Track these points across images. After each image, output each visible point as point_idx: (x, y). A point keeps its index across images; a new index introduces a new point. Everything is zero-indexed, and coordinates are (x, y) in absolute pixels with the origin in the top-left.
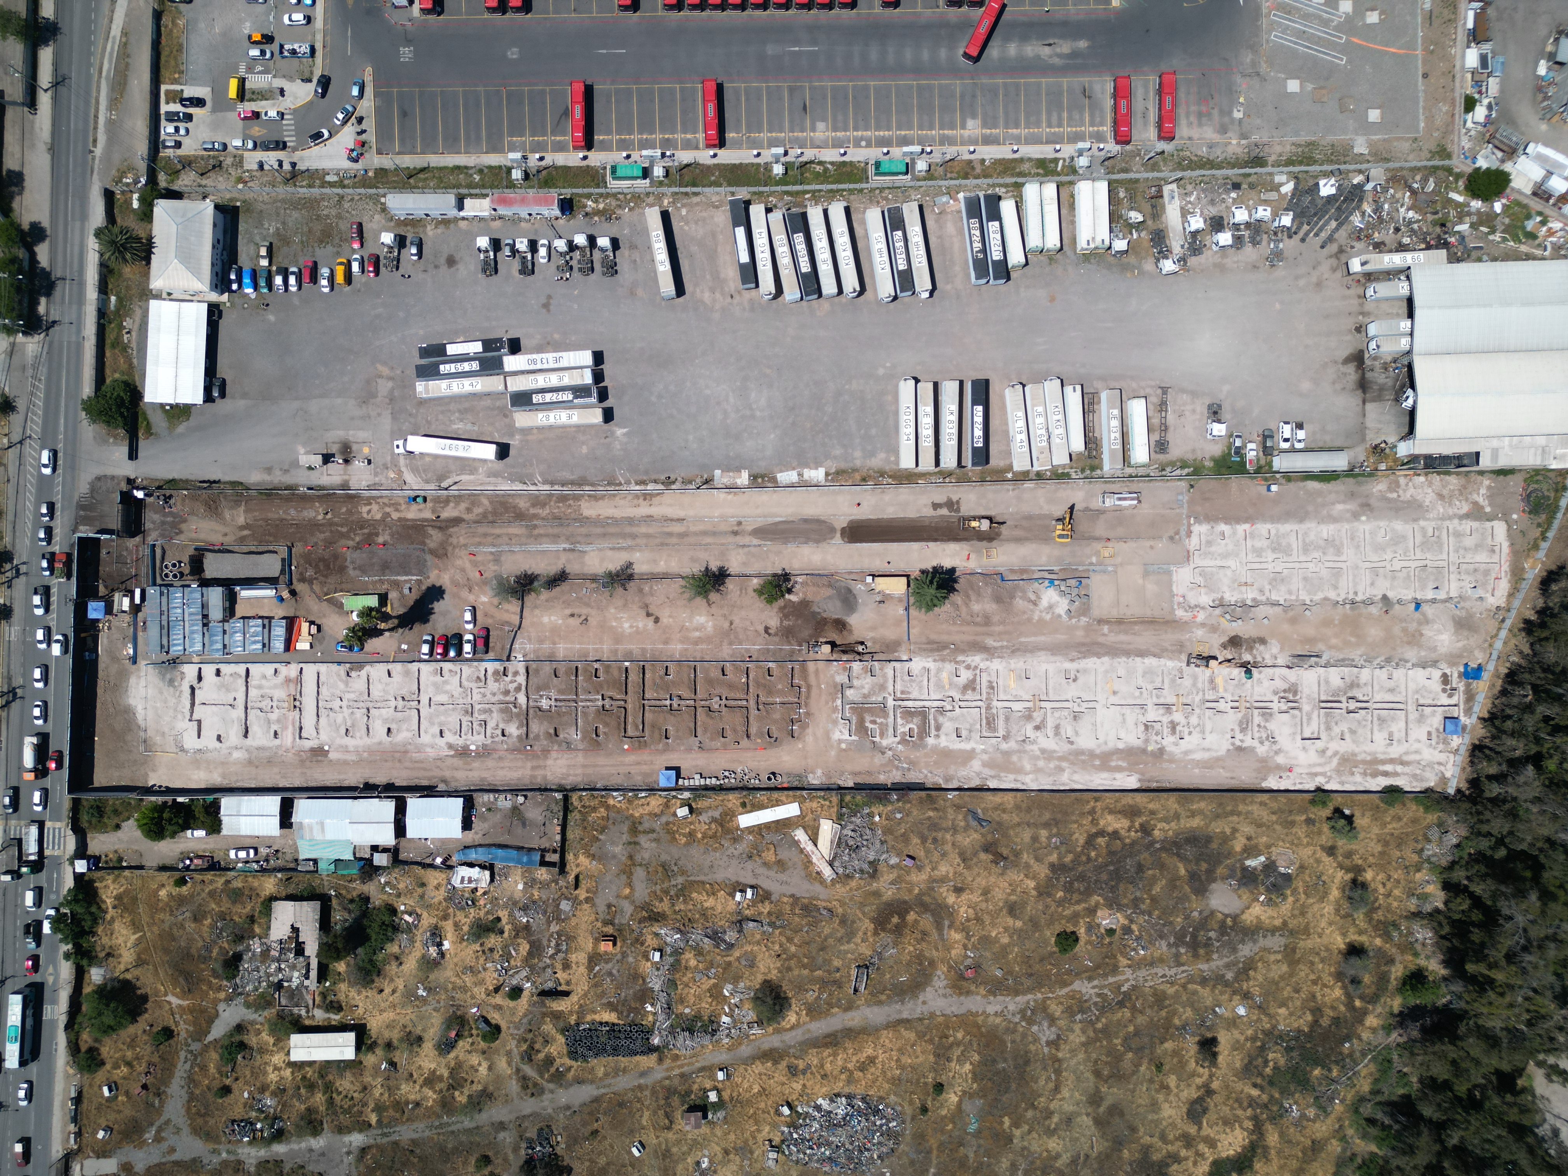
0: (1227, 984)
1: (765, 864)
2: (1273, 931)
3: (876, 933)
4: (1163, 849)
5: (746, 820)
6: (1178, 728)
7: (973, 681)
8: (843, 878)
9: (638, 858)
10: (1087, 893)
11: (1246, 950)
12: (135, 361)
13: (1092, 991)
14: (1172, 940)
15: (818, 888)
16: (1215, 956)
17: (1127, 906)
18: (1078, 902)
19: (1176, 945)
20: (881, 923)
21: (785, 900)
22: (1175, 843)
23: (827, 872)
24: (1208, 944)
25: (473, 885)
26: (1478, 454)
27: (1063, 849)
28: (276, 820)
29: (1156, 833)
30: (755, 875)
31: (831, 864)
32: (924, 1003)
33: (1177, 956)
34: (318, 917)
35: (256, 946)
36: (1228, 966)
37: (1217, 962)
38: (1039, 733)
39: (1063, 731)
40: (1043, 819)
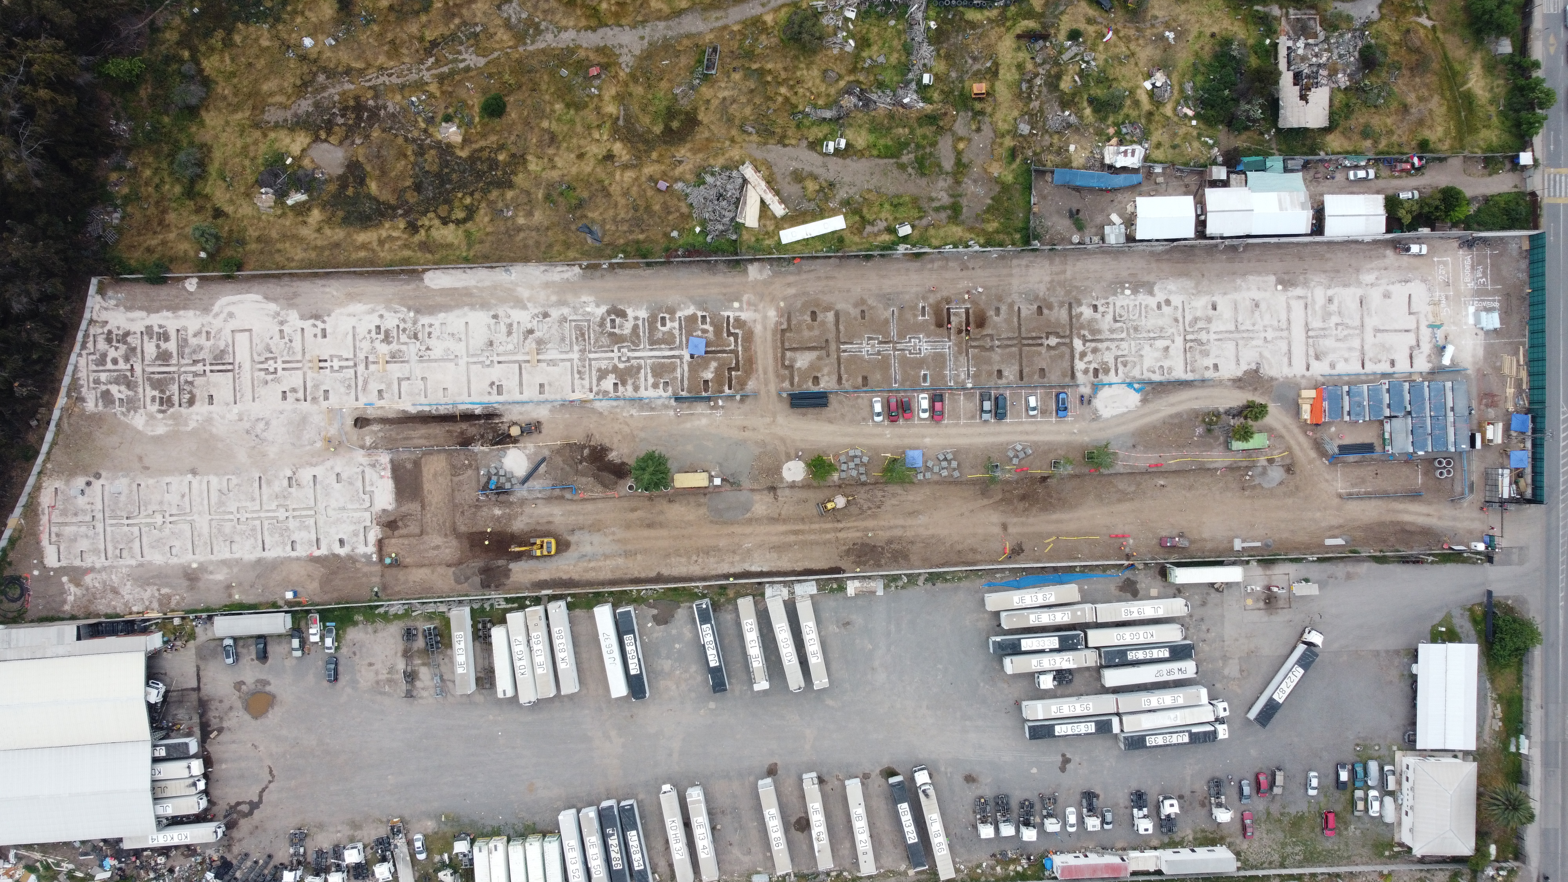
0: (324, 70)
1: (815, 178)
2: (277, 126)
3: (695, 109)
4: (394, 208)
5: (836, 223)
6: (382, 336)
7: (599, 379)
8: (732, 166)
9: (950, 180)
10: (473, 159)
11: (305, 105)
12: (1488, 685)
13: (465, 56)
14: (382, 112)
15: (758, 154)
16: (337, 98)
17: (431, 147)
18: (482, 149)
19: (378, 108)
20: (691, 122)
21: (793, 142)
22: (382, 215)
23: (748, 171)
24: (344, 110)
25: (1122, 149)
26: (79, 638)
27: (500, 205)
28: (1328, 211)
29: (402, 225)
30: (825, 165)
31: (745, 181)
32: (642, 38)
33: (376, 97)
34: (1282, 112)
35: (1343, 80)
36: (324, 88)
37: (334, 92)
38: (529, 326)
39: (503, 329)
40: (522, 235)
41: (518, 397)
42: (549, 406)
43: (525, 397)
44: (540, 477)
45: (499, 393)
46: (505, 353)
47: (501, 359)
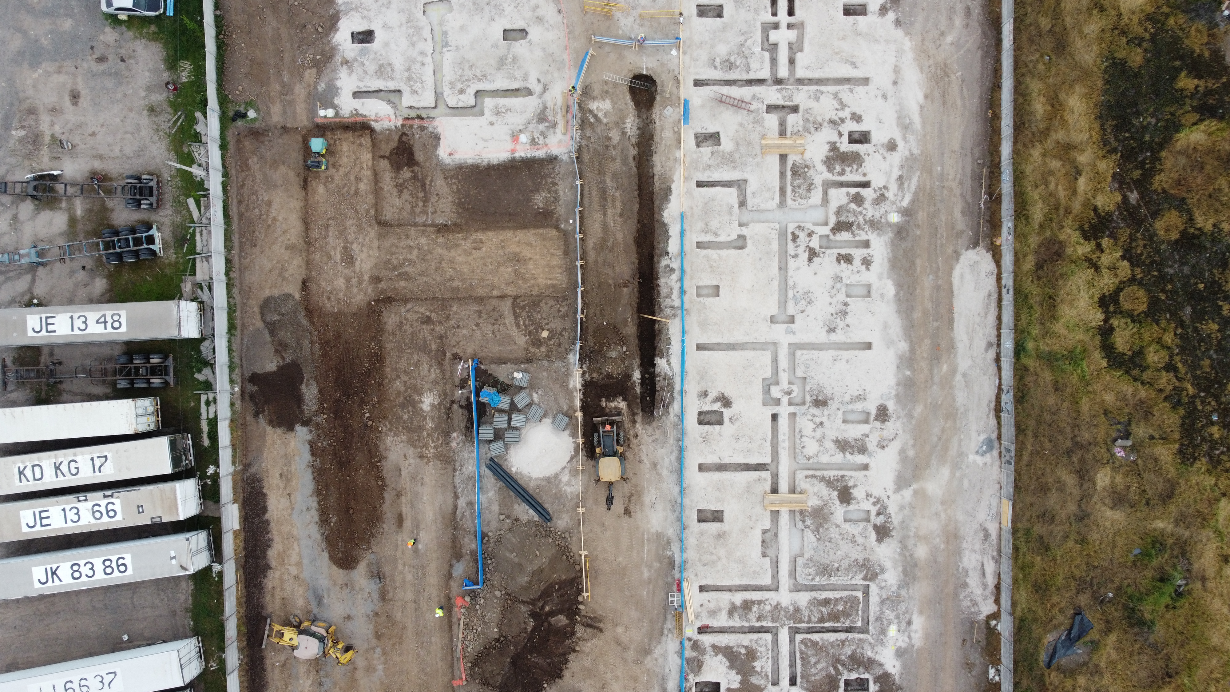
6: (845, 146)
7: (729, 653)
27: (1140, 431)
38: (858, 493)
39: (854, 432)
40: (1070, 480)
41: (693, 460)
42: (671, 532)
43: (693, 475)
44: (503, 504)
45: (705, 419)
46: (795, 433)
47: (783, 422)
